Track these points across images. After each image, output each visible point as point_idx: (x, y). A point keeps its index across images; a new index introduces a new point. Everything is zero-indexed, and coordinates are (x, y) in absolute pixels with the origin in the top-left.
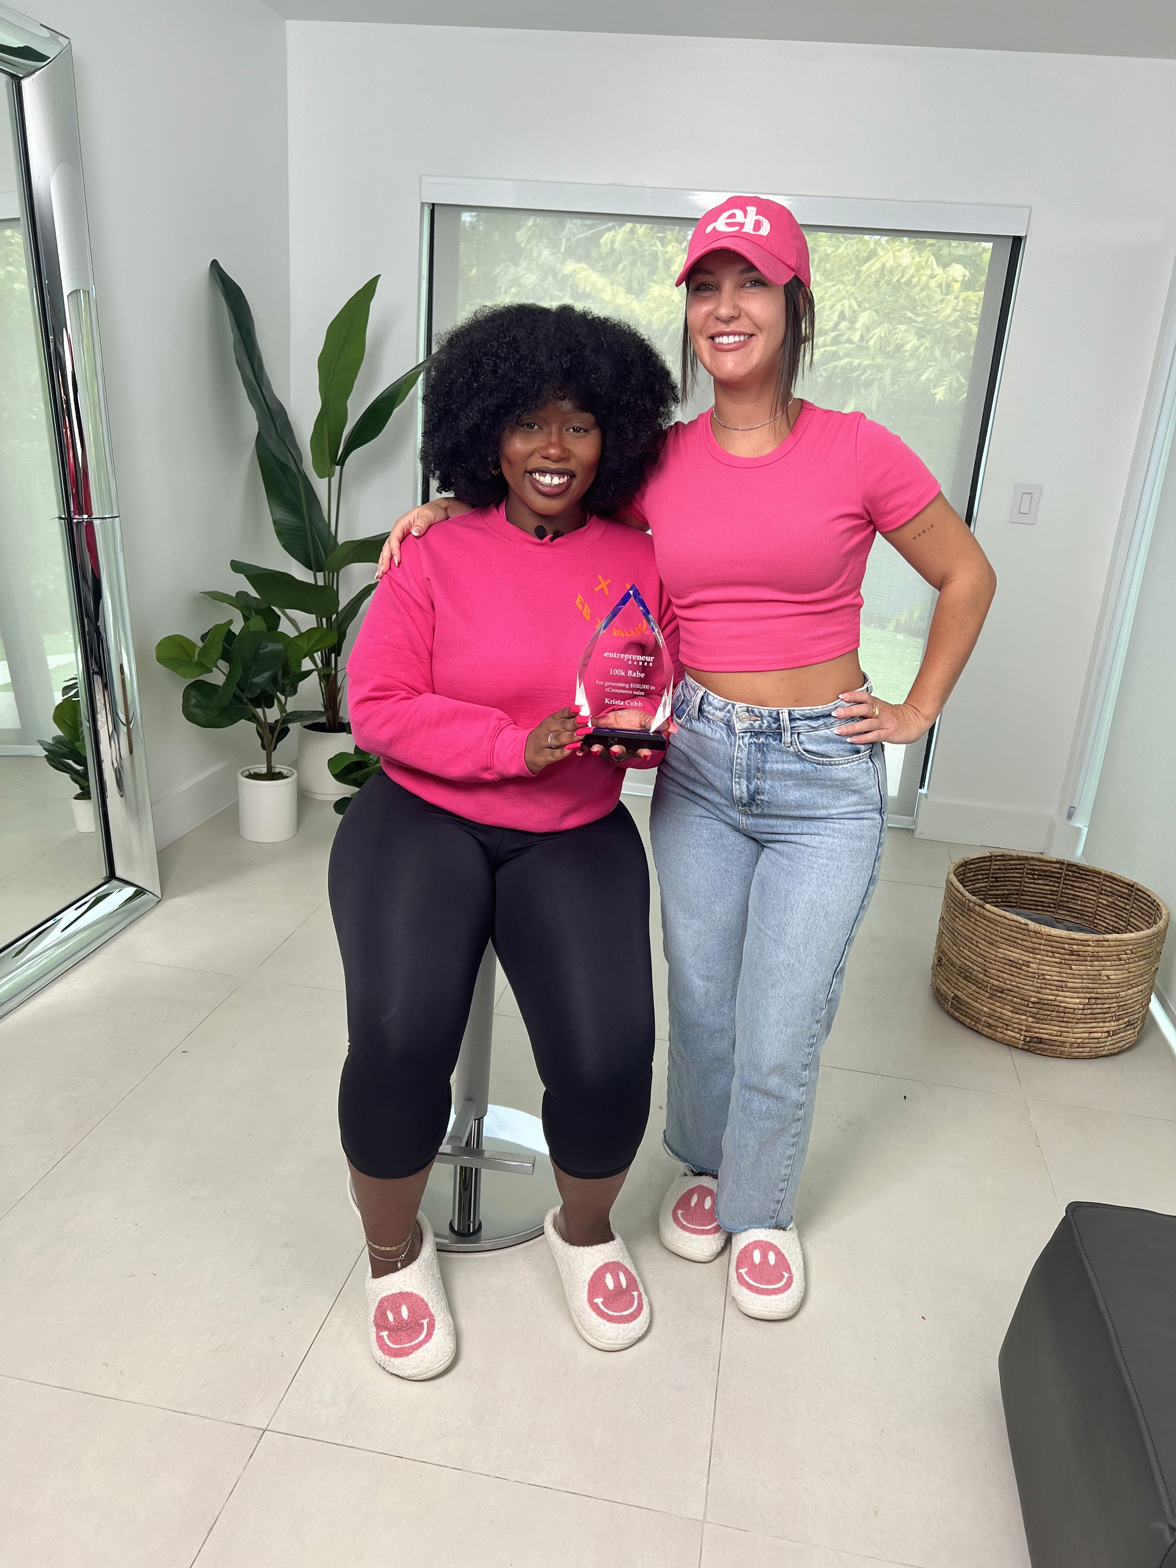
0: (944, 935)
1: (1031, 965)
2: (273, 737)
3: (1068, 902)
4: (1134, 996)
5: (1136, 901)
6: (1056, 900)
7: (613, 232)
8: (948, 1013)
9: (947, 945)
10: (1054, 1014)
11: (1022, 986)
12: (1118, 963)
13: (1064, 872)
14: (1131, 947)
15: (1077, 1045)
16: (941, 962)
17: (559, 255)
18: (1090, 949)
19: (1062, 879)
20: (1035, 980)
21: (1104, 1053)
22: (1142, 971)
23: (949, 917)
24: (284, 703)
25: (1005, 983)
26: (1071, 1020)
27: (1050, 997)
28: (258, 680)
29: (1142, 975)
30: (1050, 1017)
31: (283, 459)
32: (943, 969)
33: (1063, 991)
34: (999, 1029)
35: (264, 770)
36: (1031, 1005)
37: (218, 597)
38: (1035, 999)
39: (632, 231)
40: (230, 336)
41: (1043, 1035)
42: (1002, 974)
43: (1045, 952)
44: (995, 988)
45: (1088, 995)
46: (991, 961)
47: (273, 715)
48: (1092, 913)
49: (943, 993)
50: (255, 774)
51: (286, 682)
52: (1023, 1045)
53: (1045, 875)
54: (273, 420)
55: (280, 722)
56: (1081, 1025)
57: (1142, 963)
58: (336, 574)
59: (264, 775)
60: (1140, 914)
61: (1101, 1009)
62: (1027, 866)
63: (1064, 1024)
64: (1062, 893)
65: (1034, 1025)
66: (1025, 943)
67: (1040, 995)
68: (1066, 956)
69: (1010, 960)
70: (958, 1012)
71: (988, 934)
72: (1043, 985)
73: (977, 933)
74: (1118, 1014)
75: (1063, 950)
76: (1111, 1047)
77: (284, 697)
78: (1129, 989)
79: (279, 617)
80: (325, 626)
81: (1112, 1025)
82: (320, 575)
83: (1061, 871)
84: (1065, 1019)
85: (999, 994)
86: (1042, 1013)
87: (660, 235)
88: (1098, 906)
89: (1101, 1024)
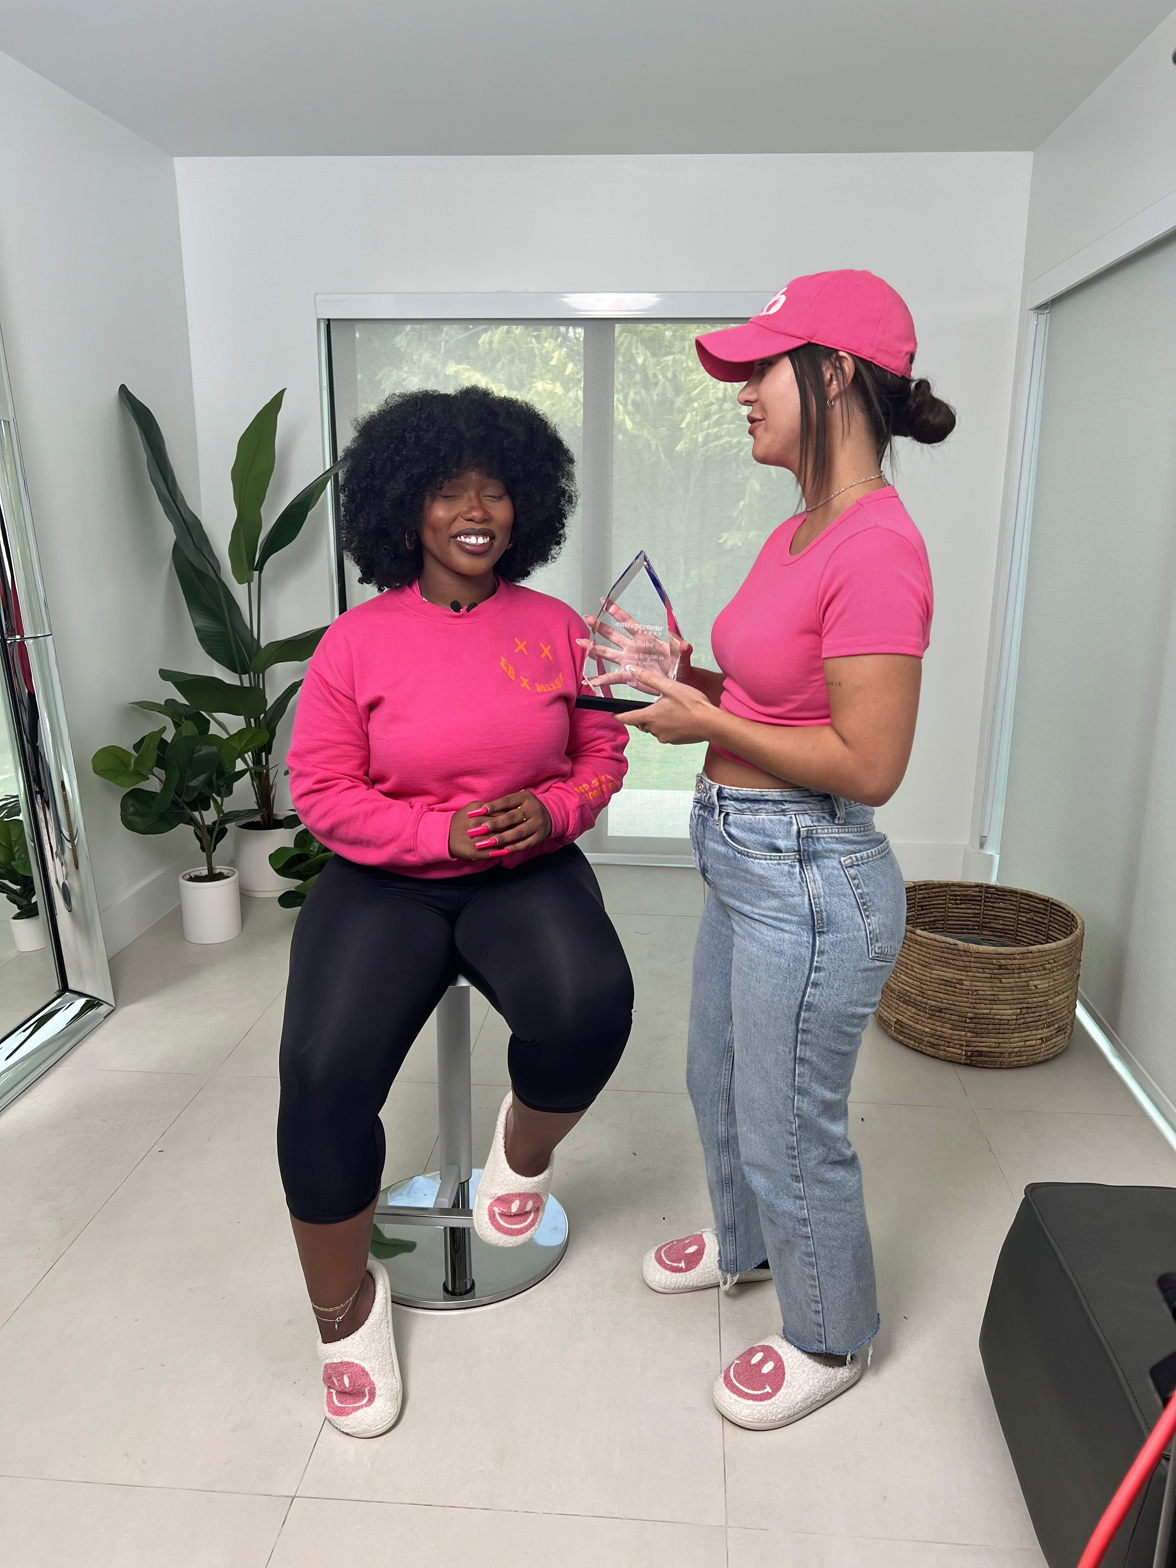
1: (964, 982)
2: (211, 838)
3: (990, 923)
4: (1061, 1002)
5: (1052, 915)
6: (979, 922)
7: (489, 333)
8: (892, 1037)
10: (991, 1027)
11: (958, 1003)
12: (1043, 972)
13: (983, 895)
14: (1053, 956)
15: (1015, 1054)
17: (439, 356)
18: (1017, 962)
19: (983, 902)
20: (969, 996)
21: (1040, 1059)
22: (1066, 978)
24: (220, 804)
25: (942, 1003)
26: (1006, 1031)
27: (985, 1011)
28: (194, 783)
29: (1066, 982)
30: (987, 1030)
31: (201, 568)
33: (996, 1004)
34: (941, 1047)
35: (205, 872)
36: (968, 1021)
37: (147, 706)
38: (972, 1014)
39: (508, 332)
40: (144, 456)
41: (983, 1048)
42: (939, 994)
43: (976, 969)
44: (934, 1008)
45: (1020, 1006)
46: (927, 983)
47: (210, 816)
48: (1013, 931)
49: (886, 1019)
50: (196, 876)
51: (221, 784)
52: (966, 1059)
53: (965, 899)
54: (189, 532)
55: (218, 823)
56: (1016, 1035)
57: (1065, 970)
58: (261, 675)
59: (206, 877)
60: (1057, 926)
61: (1032, 1017)
62: (948, 892)
63: (1001, 1036)
64: (984, 914)
65: (973, 1039)
66: (957, 963)
67: (975, 1010)
68: (996, 971)
69: (944, 980)
70: (902, 1036)
71: (922, 957)
72: (978, 1001)
73: (911, 958)
74: (1048, 1020)
75: (992, 966)
76: (1046, 1053)
77: (220, 798)
78: (1056, 996)
79: (209, 721)
80: (253, 725)
81: (1046, 1032)
82: (245, 677)
83: (981, 894)
84: (1001, 1031)
85: (937, 1014)
86: (979, 1027)
87: (535, 333)
88: (1018, 924)
89: (1034, 1032)
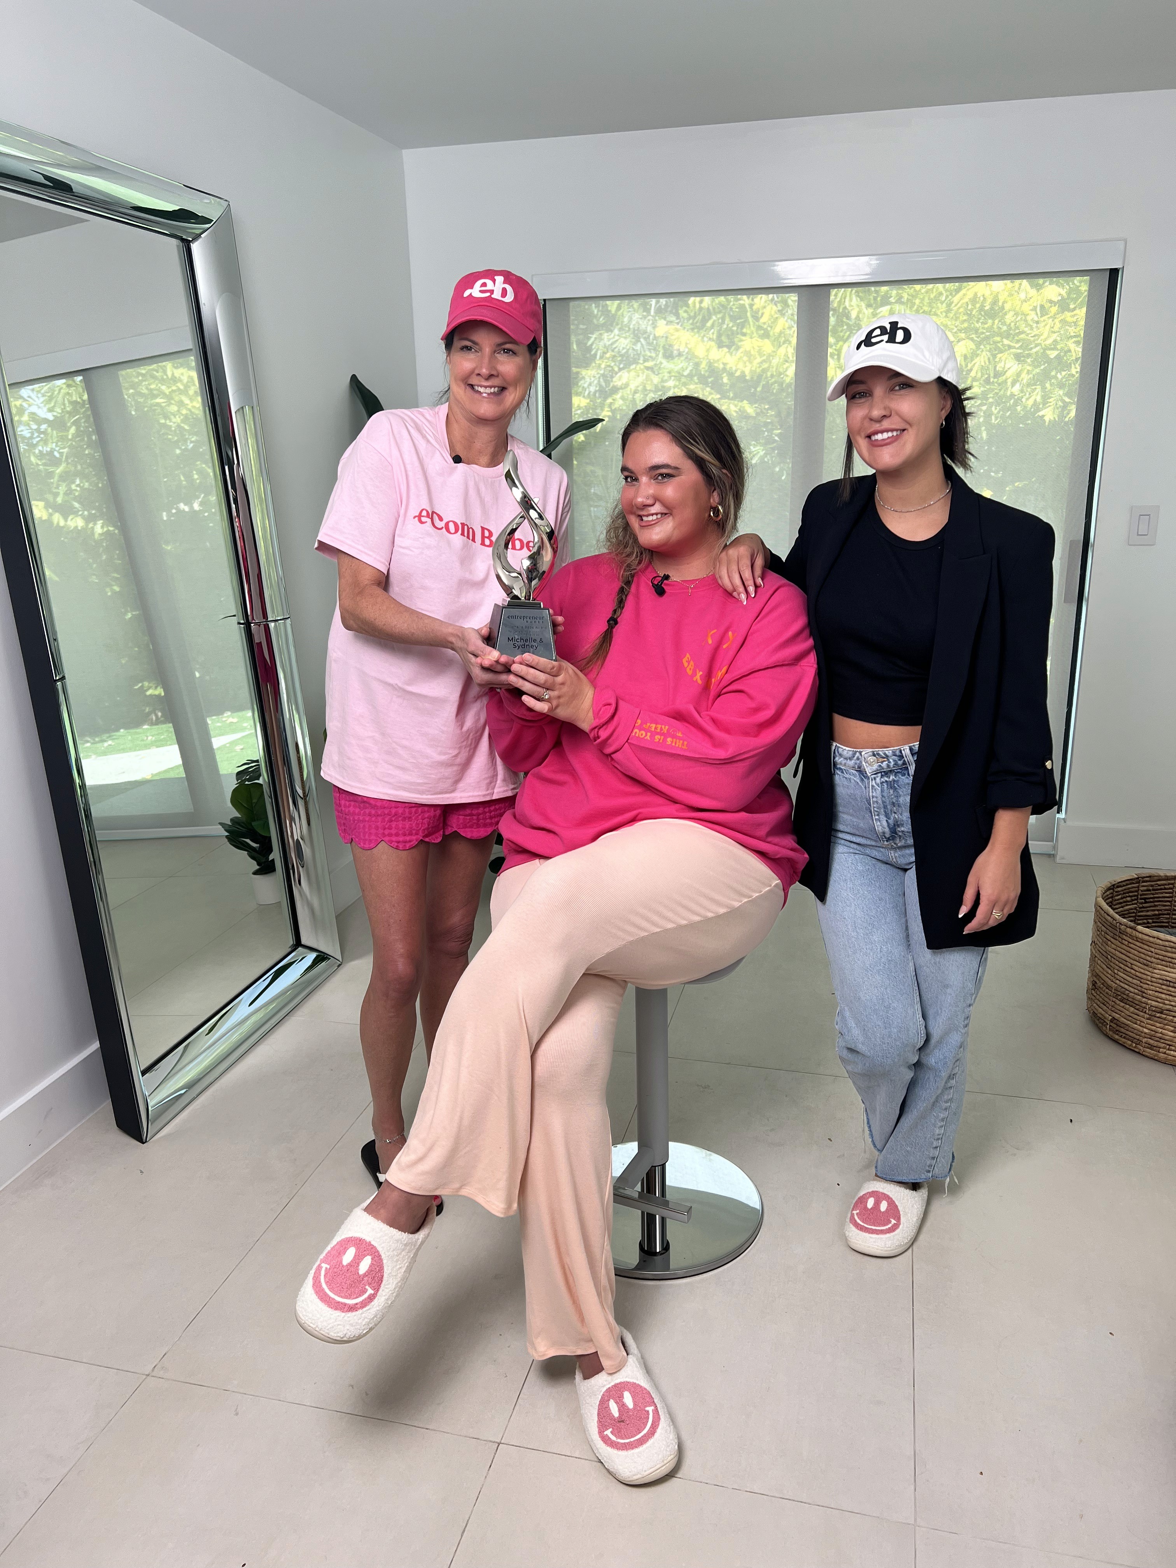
0: (1096, 959)
8: (1107, 1036)
9: (1101, 969)
16: (1096, 986)
23: (1101, 941)
25: (1164, 1004)
32: (1098, 993)
34: (1161, 1050)
42: (1160, 995)
44: (1154, 1009)
46: (1148, 982)
49: (1101, 1016)
69: (1167, 981)
70: (1117, 1034)
71: (1143, 956)
73: (1131, 955)
85: (1158, 1015)
